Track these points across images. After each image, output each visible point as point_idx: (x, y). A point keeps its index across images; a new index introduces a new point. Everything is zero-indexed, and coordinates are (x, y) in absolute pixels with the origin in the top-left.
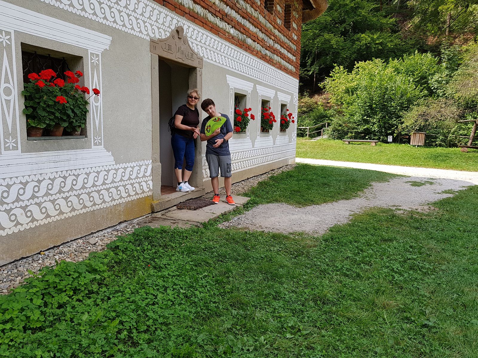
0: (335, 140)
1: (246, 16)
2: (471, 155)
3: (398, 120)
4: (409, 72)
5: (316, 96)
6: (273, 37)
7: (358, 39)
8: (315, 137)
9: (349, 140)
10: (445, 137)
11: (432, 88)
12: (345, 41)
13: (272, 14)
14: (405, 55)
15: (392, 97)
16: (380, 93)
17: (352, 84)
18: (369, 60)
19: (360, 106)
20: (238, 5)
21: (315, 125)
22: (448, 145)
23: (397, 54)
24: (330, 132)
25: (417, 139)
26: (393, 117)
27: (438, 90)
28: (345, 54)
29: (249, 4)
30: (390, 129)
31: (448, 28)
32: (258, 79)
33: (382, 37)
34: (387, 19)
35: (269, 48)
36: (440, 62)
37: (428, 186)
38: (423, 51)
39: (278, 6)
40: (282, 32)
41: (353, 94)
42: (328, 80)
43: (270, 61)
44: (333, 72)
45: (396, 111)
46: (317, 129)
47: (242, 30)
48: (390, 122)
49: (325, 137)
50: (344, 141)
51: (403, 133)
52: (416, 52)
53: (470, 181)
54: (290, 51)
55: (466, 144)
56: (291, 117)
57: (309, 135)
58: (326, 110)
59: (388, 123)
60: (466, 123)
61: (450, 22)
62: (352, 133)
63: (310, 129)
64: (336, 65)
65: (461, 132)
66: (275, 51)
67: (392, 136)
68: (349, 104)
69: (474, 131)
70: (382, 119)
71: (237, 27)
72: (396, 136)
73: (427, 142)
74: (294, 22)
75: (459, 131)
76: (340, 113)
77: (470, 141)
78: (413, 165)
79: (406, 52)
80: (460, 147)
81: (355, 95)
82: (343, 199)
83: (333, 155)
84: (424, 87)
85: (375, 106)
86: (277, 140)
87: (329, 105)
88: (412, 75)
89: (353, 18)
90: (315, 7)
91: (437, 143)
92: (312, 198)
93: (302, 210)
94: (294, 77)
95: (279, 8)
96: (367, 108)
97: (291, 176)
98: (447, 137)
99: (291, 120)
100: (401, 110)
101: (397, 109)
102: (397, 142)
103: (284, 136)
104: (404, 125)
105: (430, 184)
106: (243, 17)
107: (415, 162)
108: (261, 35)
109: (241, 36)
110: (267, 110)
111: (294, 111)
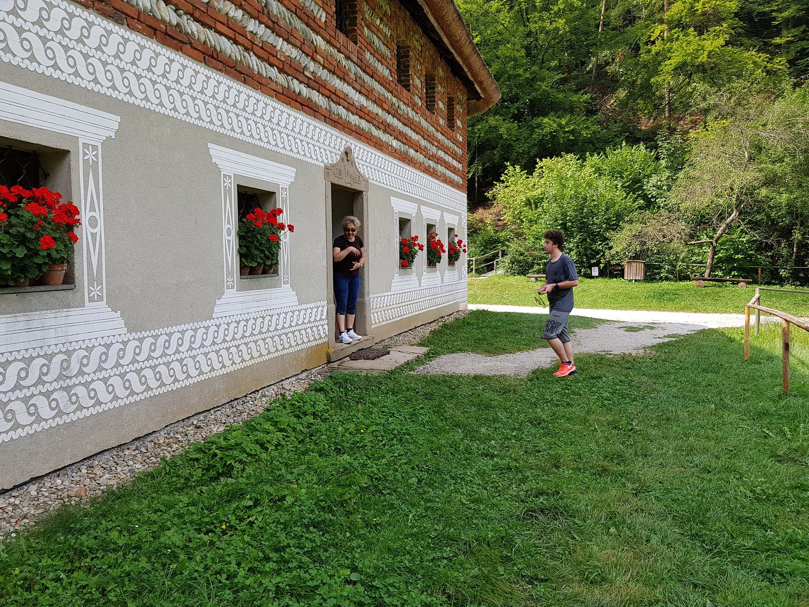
0: (515, 275)
1: (408, 122)
2: (709, 290)
3: (605, 245)
4: (616, 173)
5: (481, 210)
6: (436, 143)
7: (539, 126)
8: (485, 273)
9: (536, 275)
10: (673, 266)
11: (650, 196)
12: (520, 128)
13: (434, 113)
14: (608, 149)
15: (593, 210)
16: (577, 206)
17: (535, 192)
18: (557, 156)
19: (549, 224)
20: (399, 112)
21: (483, 255)
22: (678, 278)
23: (597, 146)
24: (507, 264)
25: (634, 271)
26: (597, 239)
27: (657, 198)
28: (520, 148)
29: (410, 107)
30: (593, 257)
31: (667, 106)
32: (422, 198)
33: (573, 121)
34: (578, 96)
35: (432, 157)
36: (657, 158)
37: (647, 330)
38: (633, 140)
39: (440, 102)
40: (446, 134)
41: (536, 207)
42: (499, 186)
43: (433, 173)
44: (506, 174)
45: (600, 231)
46: (486, 260)
47: (404, 140)
48: (594, 247)
49: (500, 272)
50: (528, 277)
51: (613, 262)
52: (624, 144)
53: (705, 325)
54: (455, 157)
55: (702, 274)
56: (462, 245)
57: (476, 270)
58: (497, 231)
59: (591, 249)
60: (701, 245)
61: (669, 97)
62: (539, 264)
63: (476, 261)
64: (508, 164)
65: (694, 259)
66: (439, 161)
67: (597, 268)
68: (531, 221)
69: (711, 256)
70: (582, 242)
71: (400, 137)
72: (603, 267)
73: (648, 274)
74: (459, 119)
75: (692, 256)
76: (519, 235)
77: (708, 271)
78: (630, 308)
79: (610, 142)
80: (693, 280)
81: (540, 209)
82: (540, 347)
83: (514, 298)
84: (639, 195)
85: (570, 224)
86: (446, 276)
87: (500, 223)
88: (620, 177)
89: (530, 94)
90: (483, 97)
91: (662, 275)
92: (503, 347)
93: (494, 358)
94: (461, 191)
95: (441, 105)
96: (559, 228)
97: (468, 324)
98: (675, 266)
99: (461, 250)
100: (607, 229)
101: (601, 227)
102: (606, 276)
103: (453, 272)
104: (613, 252)
105: (650, 329)
106: (405, 125)
107: (632, 303)
108: (423, 143)
109: (404, 148)
110: (434, 238)
111: (463, 235)
